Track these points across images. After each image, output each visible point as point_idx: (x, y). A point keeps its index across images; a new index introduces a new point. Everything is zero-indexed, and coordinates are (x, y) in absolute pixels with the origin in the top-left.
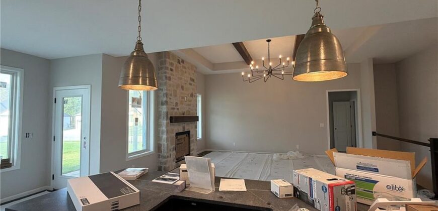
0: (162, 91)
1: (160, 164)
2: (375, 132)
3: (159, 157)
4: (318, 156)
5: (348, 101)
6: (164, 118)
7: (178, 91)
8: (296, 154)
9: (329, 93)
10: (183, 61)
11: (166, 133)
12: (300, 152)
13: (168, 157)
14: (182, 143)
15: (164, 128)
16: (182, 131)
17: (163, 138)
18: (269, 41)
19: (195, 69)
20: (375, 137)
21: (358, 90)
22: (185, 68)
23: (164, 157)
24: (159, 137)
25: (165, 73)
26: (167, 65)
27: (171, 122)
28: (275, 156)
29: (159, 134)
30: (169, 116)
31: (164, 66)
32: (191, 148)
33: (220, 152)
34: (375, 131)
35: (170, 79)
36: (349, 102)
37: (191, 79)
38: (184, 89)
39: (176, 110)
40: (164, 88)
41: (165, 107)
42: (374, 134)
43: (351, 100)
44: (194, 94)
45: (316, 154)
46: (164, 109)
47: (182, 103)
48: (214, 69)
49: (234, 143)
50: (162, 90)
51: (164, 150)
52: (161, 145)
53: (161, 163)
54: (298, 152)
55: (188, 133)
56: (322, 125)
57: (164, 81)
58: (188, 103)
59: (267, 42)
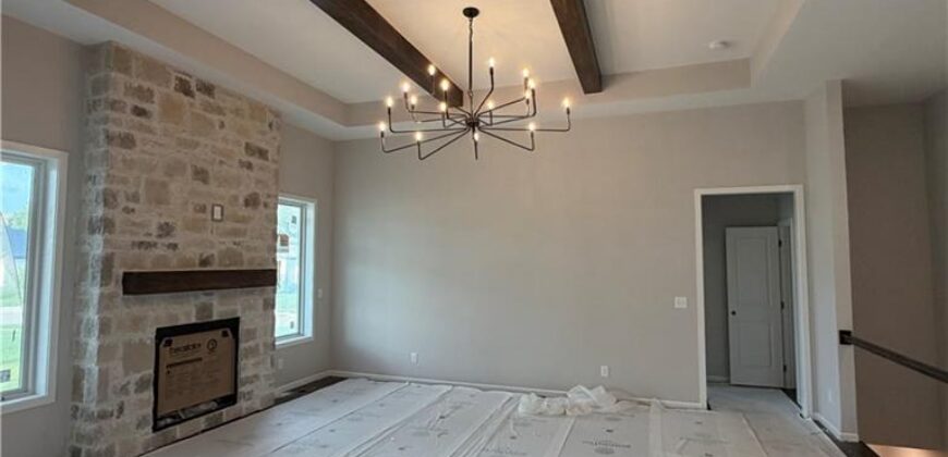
0: (94, 183)
1: (77, 440)
2: (848, 333)
3: (74, 417)
4: (668, 402)
5: (775, 225)
6: (94, 278)
7: (173, 187)
8: (597, 395)
9: (705, 199)
10: (208, 89)
11: (96, 332)
12: (607, 390)
13: (103, 416)
14: (200, 359)
15: (92, 315)
16: (193, 320)
17: (90, 348)
18: (471, 13)
19: (270, 118)
20: (850, 349)
21: (798, 190)
22: (220, 111)
23: (90, 418)
24: (78, 343)
25: (106, 120)
26: (115, 94)
27: (126, 292)
28: (526, 404)
29: (78, 333)
30: (119, 271)
31: (103, 96)
32: (243, 375)
33: (369, 379)
34: (848, 327)
35: (127, 141)
36: (775, 229)
37: (248, 146)
38: (211, 181)
39: (159, 251)
40: (100, 171)
41: (98, 239)
42: (845, 337)
43: (780, 224)
44: (263, 199)
45: (659, 398)
46: (96, 246)
47: (193, 226)
48: (347, 122)
49: (414, 355)
50: (92, 179)
51: (89, 389)
52: (83, 371)
53: (80, 437)
54: (601, 390)
55: (232, 325)
56: (681, 302)
57: (102, 149)
58: (229, 225)
59: (467, 19)
